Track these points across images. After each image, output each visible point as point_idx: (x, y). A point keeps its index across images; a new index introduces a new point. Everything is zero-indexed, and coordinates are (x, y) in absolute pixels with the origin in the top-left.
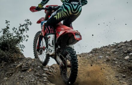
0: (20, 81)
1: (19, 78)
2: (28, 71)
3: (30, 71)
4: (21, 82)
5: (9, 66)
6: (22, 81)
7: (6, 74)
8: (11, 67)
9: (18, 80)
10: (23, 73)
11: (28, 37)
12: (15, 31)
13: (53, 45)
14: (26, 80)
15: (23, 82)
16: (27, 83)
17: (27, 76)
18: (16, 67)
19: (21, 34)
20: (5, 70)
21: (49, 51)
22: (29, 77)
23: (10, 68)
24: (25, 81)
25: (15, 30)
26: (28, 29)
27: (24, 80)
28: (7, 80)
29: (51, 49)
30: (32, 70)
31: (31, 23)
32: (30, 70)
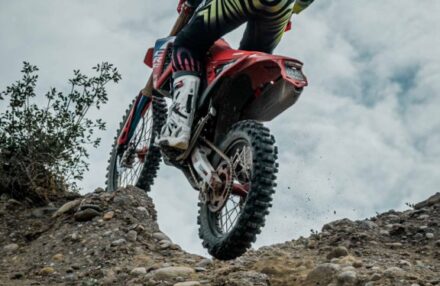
0: (66, 249)
1: (64, 240)
2: (101, 221)
3: (108, 219)
4: (71, 253)
5: (26, 213)
6: (73, 249)
7: (12, 234)
8: (33, 217)
9: (61, 248)
10: (80, 225)
11: (102, 126)
12: (57, 102)
13: (189, 111)
14: (92, 247)
15: (76, 254)
16: (92, 254)
17: (93, 235)
18: (54, 215)
19: (77, 118)
20: (9, 224)
21: (171, 132)
22: (104, 237)
23: (30, 220)
24: (85, 249)
25: (56, 97)
26: (104, 97)
27: (83, 246)
28: (14, 252)
29: (179, 125)
30: (115, 216)
31: (116, 74)
32: (106, 216)
